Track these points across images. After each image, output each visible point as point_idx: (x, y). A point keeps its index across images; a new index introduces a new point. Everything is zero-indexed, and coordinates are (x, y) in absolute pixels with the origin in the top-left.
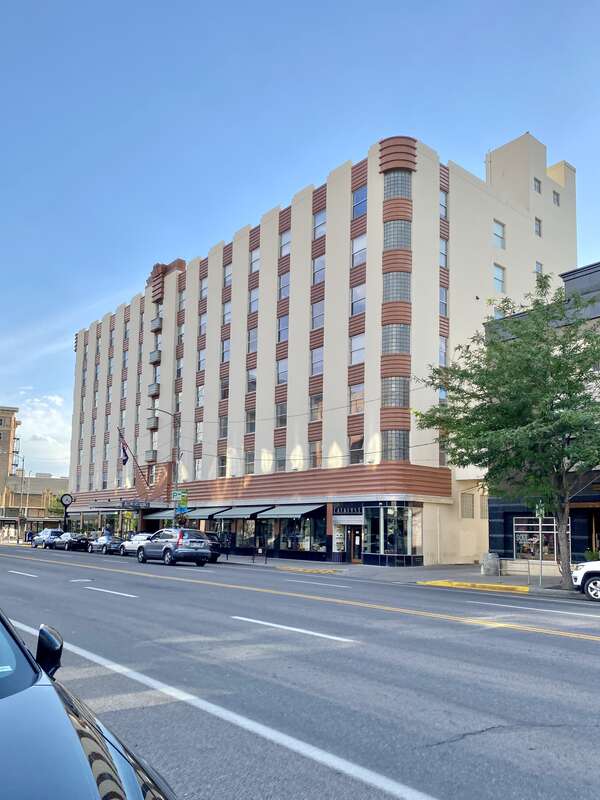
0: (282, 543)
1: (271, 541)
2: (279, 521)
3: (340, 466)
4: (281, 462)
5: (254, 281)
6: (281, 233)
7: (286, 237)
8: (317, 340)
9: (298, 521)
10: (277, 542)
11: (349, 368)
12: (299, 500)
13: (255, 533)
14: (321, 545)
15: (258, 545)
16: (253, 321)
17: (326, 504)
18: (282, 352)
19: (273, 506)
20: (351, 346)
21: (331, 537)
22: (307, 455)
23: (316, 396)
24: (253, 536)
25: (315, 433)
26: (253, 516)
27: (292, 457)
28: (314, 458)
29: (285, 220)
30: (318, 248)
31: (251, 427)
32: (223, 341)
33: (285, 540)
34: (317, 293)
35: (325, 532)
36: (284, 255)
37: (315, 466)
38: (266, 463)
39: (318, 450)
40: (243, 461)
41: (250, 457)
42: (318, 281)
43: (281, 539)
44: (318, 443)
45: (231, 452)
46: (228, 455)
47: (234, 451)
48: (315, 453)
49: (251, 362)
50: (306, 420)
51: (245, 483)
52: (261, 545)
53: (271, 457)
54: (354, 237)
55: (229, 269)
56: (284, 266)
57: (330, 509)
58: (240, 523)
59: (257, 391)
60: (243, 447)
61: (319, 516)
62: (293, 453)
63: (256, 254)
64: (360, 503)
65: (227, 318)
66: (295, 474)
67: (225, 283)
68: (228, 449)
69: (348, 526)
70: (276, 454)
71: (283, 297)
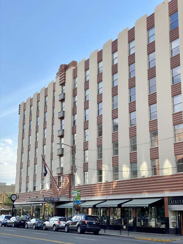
0: (138, 223)
1: (131, 221)
2: (135, 208)
3: (171, 174)
4: (134, 172)
5: (115, 70)
6: (129, 42)
7: (133, 44)
8: (152, 99)
9: (147, 209)
10: (135, 222)
11: (173, 115)
12: (147, 195)
13: (121, 216)
14: (162, 224)
15: (123, 224)
16: (115, 91)
17: (163, 198)
18: (132, 108)
19: (131, 199)
20: (173, 102)
21: (168, 218)
22: (150, 167)
23: (154, 132)
24: (120, 218)
25: (154, 154)
26: (119, 206)
27: (141, 169)
28: (155, 169)
29: (131, 35)
30: (151, 48)
31: (116, 152)
32: (98, 103)
33: (139, 221)
34: (152, 73)
35: (164, 215)
36: (131, 54)
37: (155, 174)
38: (125, 173)
39: (157, 164)
40: (112, 172)
41: (116, 169)
42: (152, 66)
43: (137, 220)
44: (157, 160)
45: (104, 167)
46: (103, 169)
47: (107, 166)
48: (155, 166)
49: (115, 114)
50: (148, 147)
51: (114, 186)
52: (125, 224)
53: (129, 169)
54: (171, 40)
55: (101, 64)
56: (132, 59)
57: (166, 200)
58: (112, 210)
59: (119, 131)
60: (111, 164)
61: (160, 205)
62: (141, 167)
63: (116, 55)
65: (100, 91)
66: (143, 179)
67: (99, 71)
68: (103, 165)
69: (178, 211)
70: (131, 168)
71: (132, 77)
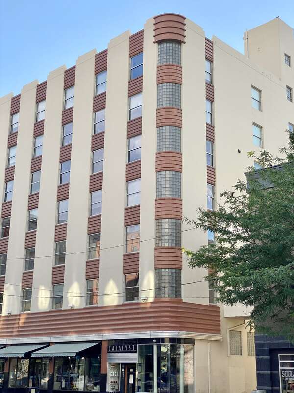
0: (55, 383)
1: (45, 381)
2: (54, 359)
3: (115, 303)
4: (58, 300)
5: (39, 129)
6: (66, 89)
7: (70, 93)
8: (96, 183)
9: (73, 360)
10: (51, 382)
11: (126, 209)
12: (74, 337)
13: (29, 373)
14: (95, 384)
15: (31, 385)
16: (36, 165)
17: (100, 342)
18: (63, 194)
19: (48, 345)
20: (127, 189)
21: (105, 375)
22: (84, 292)
23: (94, 235)
24: (26, 375)
25: (92, 271)
26: (28, 355)
27: (69, 295)
28: (91, 295)
29: (70, 78)
30: (99, 103)
31: (30, 264)
32: (6, 182)
33: (59, 380)
34: (98, 142)
35: (100, 371)
36: (67, 107)
37: (91, 303)
38: (43, 300)
39: (94, 288)
40: (20, 298)
41: (27, 294)
42: (99, 131)
43: (55, 379)
44: (95, 281)
45: (8, 288)
46: (5, 293)
47: (12, 288)
48: (92, 290)
49: (33, 202)
50: (84, 258)
51: (22, 321)
52: (34, 385)
53: (48, 294)
54: (131, 95)
55: (16, 118)
56: (68, 116)
57: (105, 346)
58: (14, 362)
59: (38, 230)
60: (20, 284)
61: (94, 353)
62: (70, 291)
63: (42, 106)
64: (135, 340)
65: (11, 161)
66: (72, 311)
67: (11, 129)
68: (6, 286)
69: (122, 363)
70: (53, 291)
71: (66, 144)
